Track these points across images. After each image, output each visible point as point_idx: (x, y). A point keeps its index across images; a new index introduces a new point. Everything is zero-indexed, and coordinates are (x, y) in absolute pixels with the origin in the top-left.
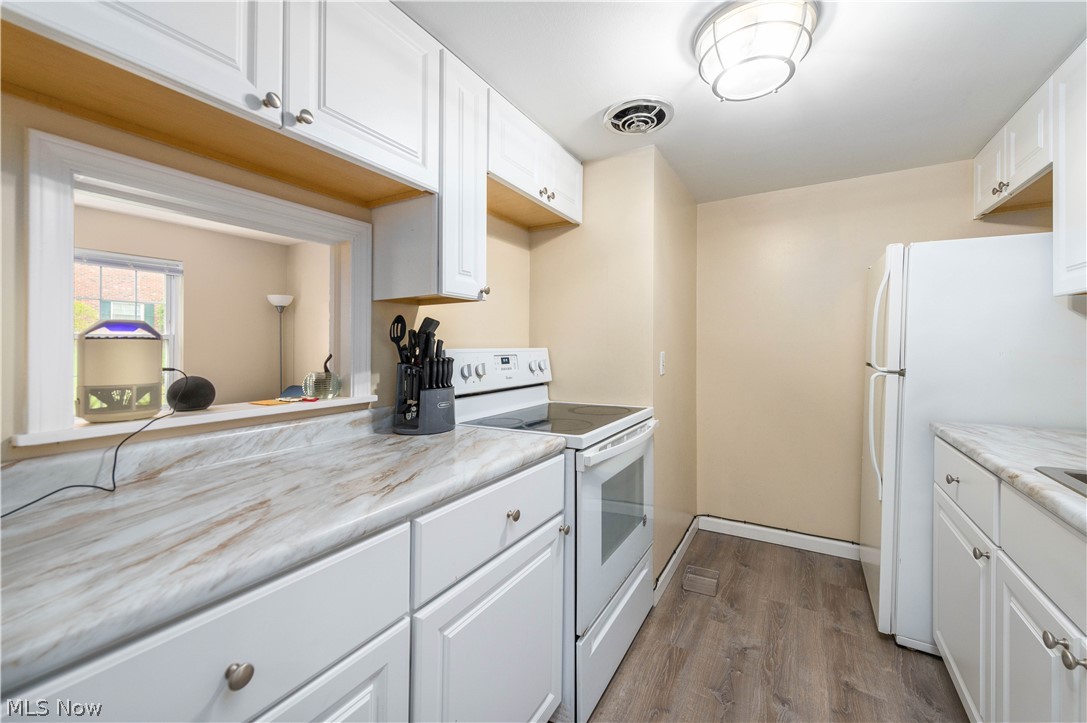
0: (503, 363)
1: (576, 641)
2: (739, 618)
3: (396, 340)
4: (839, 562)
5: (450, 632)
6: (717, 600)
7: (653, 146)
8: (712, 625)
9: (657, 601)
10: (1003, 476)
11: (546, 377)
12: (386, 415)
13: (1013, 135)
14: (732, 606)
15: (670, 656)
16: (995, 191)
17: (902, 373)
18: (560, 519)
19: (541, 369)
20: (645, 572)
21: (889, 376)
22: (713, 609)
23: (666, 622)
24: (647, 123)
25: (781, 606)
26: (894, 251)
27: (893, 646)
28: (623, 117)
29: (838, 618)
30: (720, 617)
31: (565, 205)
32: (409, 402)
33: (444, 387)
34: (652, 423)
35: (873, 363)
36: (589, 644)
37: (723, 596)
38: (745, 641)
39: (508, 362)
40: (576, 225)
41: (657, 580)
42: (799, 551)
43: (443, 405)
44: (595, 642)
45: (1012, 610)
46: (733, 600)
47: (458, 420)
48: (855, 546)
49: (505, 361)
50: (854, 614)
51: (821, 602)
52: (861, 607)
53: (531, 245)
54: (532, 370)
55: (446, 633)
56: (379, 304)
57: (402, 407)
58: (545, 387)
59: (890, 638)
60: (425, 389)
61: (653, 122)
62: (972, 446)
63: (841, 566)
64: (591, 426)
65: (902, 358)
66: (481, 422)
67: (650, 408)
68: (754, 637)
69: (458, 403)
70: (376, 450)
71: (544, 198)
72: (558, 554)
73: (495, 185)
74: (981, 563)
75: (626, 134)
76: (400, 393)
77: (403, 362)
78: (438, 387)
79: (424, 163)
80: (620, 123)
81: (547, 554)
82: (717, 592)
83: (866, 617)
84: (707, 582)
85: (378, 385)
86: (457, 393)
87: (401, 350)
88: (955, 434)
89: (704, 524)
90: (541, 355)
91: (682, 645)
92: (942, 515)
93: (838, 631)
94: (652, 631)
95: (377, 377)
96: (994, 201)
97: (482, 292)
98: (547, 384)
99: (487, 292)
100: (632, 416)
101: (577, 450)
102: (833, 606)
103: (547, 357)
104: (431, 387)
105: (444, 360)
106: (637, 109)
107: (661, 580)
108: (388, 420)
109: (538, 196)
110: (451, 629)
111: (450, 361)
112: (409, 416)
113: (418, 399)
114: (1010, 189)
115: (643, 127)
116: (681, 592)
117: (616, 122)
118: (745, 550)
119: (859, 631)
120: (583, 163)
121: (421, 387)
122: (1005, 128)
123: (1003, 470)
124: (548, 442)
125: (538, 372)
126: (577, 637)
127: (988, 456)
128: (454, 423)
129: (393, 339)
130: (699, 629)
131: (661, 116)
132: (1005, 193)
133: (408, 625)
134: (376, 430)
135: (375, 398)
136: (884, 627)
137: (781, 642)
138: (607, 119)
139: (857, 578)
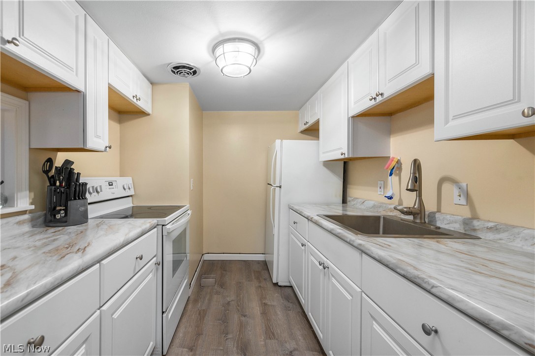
0: (109, 185)
1: (162, 315)
2: (225, 291)
3: (46, 172)
4: (258, 262)
5: (115, 316)
6: (216, 287)
7: (188, 83)
8: (215, 297)
9: (190, 293)
10: (309, 218)
11: (132, 192)
12: (40, 217)
13: (309, 106)
14: (222, 288)
15: (200, 314)
16: (305, 124)
17: (280, 187)
18: (155, 259)
19: (129, 188)
20: (186, 280)
21: (277, 188)
22: (215, 291)
23: (196, 301)
24: (188, 74)
25: (240, 283)
26: (278, 142)
27: (277, 287)
28: (178, 69)
29: (260, 282)
30: (218, 293)
31: (144, 104)
32: (58, 208)
33: (83, 199)
34: (189, 212)
35: (272, 183)
36: (167, 315)
37: (218, 284)
38: (229, 299)
39: (112, 185)
40: (149, 115)
41: (190, 284)
42: (244, 261)
43: (82, 209)
44: (170, 314)
45: (312, 261)
46: (222, 285)
47: (90, 216)
48: (264, 255)
49: (111, 184)
50: (265, 279)
51: (254, 278)
52: (267, 276)
53: (120, 121)
54: (124, 189)
55: (113, 317)
56: (34, 151)
57: (53, 211)
58: (131, 198)
59: (276, 284)
60: (71, 200)
61: (191, 74)
62: (301, 210)
63: (259, 263)
64: (165, 215)
65: (280, 182)
66: (102, 217)
67: (188, 205)
68: (231, 297)
69: (89, 207)
70: (46, 236)
71: (135, 100)
72: (154, 276)
73: (112, 91)
74: (303, 248)
75: (177, 76)
76: (51, 203)
77: (51, 185)
78: (79, 199)
79: (77, 74)
80: (176, 71)
81: (151, 276)
82: (215, 284)
83: (268, 279)
84: (211, 281)
85: (33, 199)
86: (89, 202)
87: (49, 179)
88: (296, 207)
89: (207, 257)
90: (128, 181)
91: (204, 308)
92: (292, 236)
93: (260, 286)
94: (190, 306)
95: (32, 194)
96: (304, 127)
97: (106, 147)
98: (131, 196)
99: (110, 147)
100: (181, 210)
101: (163, 225)
102: (258, 278)
103: (131, 182)
104: (75, 199)
105: (80, 184)
106: (184, 67)
107: (192, 283)
108: (41, 220)
109: (132, 98)
110: (115, 314)
111: (85, 184)
112: (58, 216)
113: (66, 206)
114: (309, 124)
115: (187, 75)
116: (200, 287)
117: (174, 70)
118: (224, 266)
119: (267, 285)
120: (152, 83)
121: (68, 199)
122: (307, 103)
123: (309, 216)
124: (150, 222)
125: (127, 190)
126: (163, 313)
127: (305, 213)
128: (88, 219)
129: (44, 172)
130: (210, 300)
131: (195, 73)
132: (307, 126)
133: (99, 313)
134: (33, 226)
135: (33, 207)
136: (274, 281)
137: (241, 296)
138: (169, 68)
139: (265, 266)
